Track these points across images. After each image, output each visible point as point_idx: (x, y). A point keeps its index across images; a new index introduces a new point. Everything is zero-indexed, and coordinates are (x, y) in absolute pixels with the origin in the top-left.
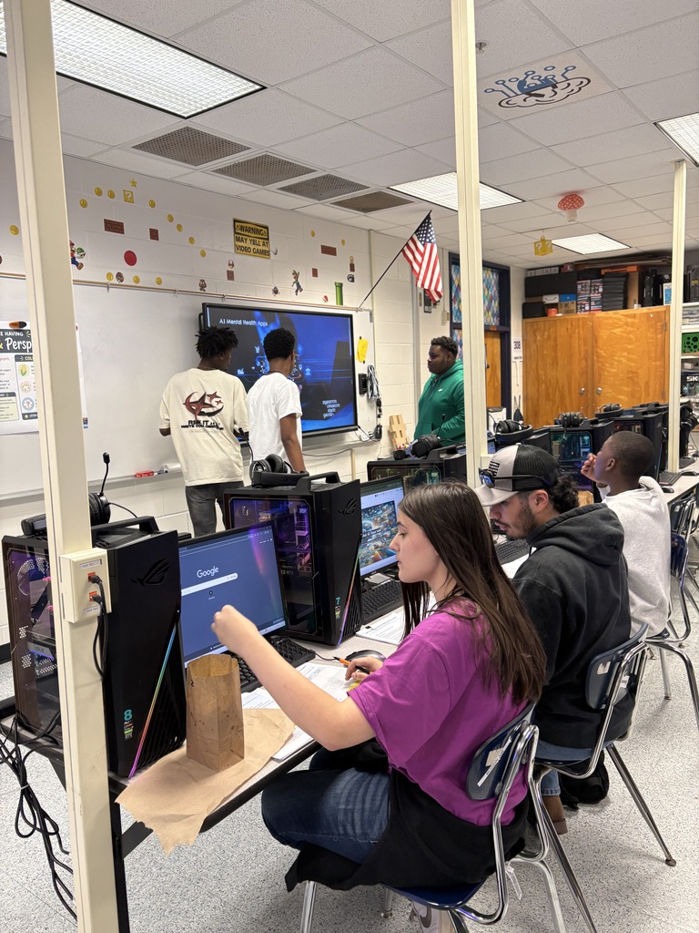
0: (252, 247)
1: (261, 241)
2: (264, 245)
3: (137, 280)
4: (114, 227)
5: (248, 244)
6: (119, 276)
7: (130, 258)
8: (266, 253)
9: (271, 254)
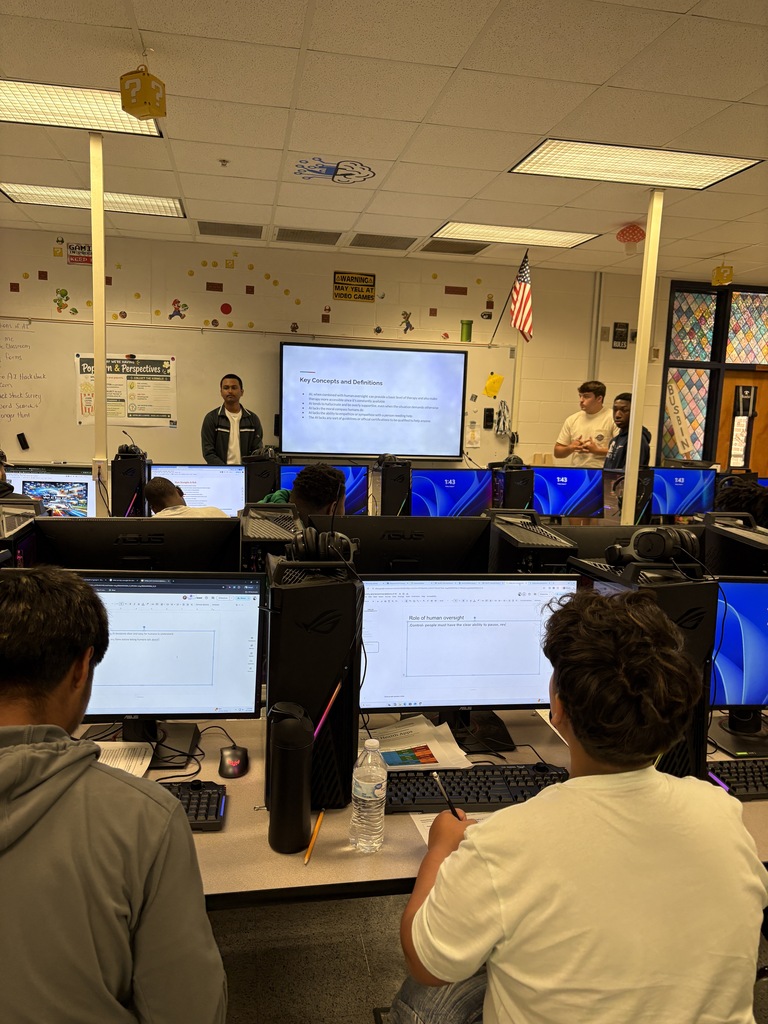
0: (353, 294)
1: (365, 288)
2: (368, 290)
4: (214, 287)
5: (349, 291)
6: (215, 323)
7: (226, 309)
8: (370, 298)
9: (376, 298)
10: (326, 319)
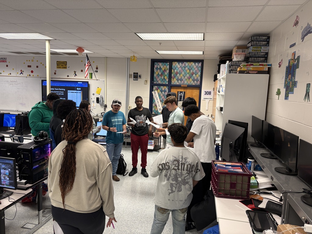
0: (61, 67)
1: (64, 65)
2: (65, 66)
3: (33, 76)
4: (29, 66)
5: (60, 66)
6: (30, 75)
7: (32, 72)
8: (66, 68)
9: (67, 68)
10: (55, 73)
